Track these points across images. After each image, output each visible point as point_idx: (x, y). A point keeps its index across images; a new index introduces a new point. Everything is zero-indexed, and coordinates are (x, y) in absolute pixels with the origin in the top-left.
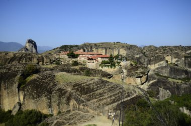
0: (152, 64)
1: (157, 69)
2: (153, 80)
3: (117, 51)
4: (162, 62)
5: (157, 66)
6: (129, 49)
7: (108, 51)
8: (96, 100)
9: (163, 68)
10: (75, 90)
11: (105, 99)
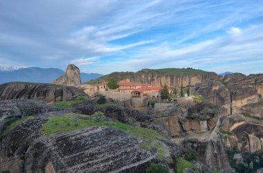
0: (238, 99)
1: (246, 106)
2: (239, 121)
3: (187, 80)
4: (253, 97)
5: (245, 102)
6: (205, 77)
7: (174, 80)
9: (253, 105)
10: (57, 147)
11: (96, 164)
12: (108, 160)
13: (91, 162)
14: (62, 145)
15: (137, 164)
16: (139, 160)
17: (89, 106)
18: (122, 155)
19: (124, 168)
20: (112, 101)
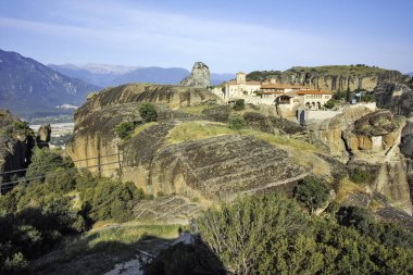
3: (356, 82)
6: (383, 78)
7: (338, 82)
8: (218, 178)
10: (187, 158)
11: (235, 178)
12: (249, 175)
13: (228, 176)
14: (192, 155)
15: (286, 181)
16: (289, 176)
17: (222, 112)
18: (267, 169)
19: (270, 185)
20: (252, 106)
